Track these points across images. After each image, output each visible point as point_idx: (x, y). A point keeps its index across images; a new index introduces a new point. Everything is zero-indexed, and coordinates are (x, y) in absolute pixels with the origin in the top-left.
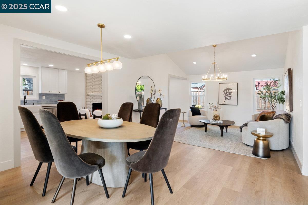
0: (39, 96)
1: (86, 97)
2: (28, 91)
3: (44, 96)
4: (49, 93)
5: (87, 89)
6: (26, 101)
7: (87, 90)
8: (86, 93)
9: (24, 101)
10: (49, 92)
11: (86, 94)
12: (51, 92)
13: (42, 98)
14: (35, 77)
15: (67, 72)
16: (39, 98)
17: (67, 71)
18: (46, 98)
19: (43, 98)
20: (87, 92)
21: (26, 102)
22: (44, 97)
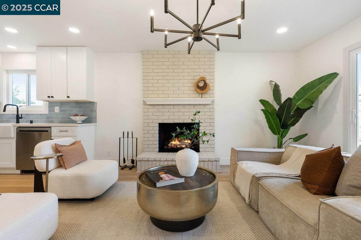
0: (49, 107)
3: (58, 107)
6: (20, 116)
9: (17, 116)
10: (49, 97)
12: (52, 97)
13: (54, 111)
16: (50, 111)
17: (86, 48)
18: (61, 111)
19: (56, 111)
21: (21, 118)
22: (57, 109)
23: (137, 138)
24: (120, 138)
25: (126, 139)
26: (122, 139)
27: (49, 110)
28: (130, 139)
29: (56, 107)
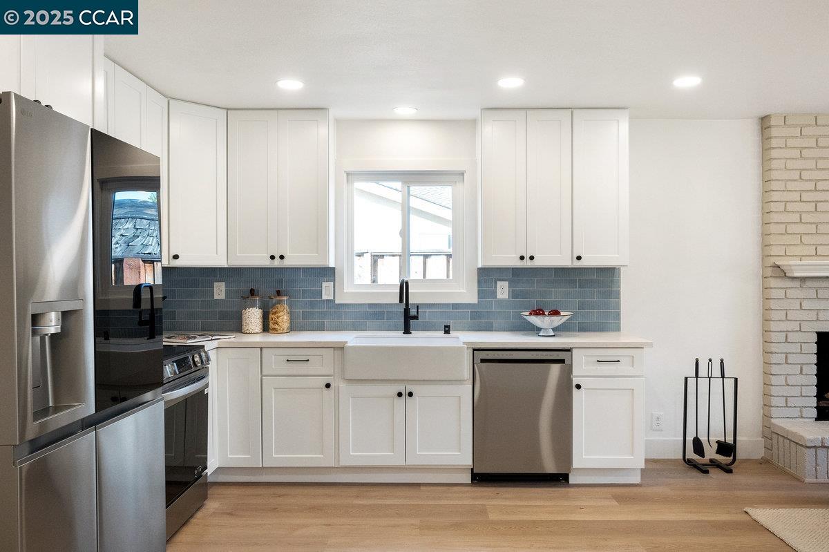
0: (479, 282)
1: (766, 288)
2: (382, 257)
3: (506, 284)
4: (520, 264)
5: (773, 229)
6: (413, 312)
7: (773, 240)
8: (765, 256)
9: (407, 311)
10: (522, 258)
11: (764, 267)
12: (532, 258)
13: (494, 293)
14: (462, 174)
15: (624, 127)
16: (481, 294)
17: (626, 112)
18: (514, 294)
19: (499, 296)
20: (774, 251)
21: (416, 318)
22: (503, 290)
23: (736, 380)
24: (686, 379)
25: (703, 383)
26: (692, 382)
27: (479, 291)
28: (716, 384)
29: (499, 284)
